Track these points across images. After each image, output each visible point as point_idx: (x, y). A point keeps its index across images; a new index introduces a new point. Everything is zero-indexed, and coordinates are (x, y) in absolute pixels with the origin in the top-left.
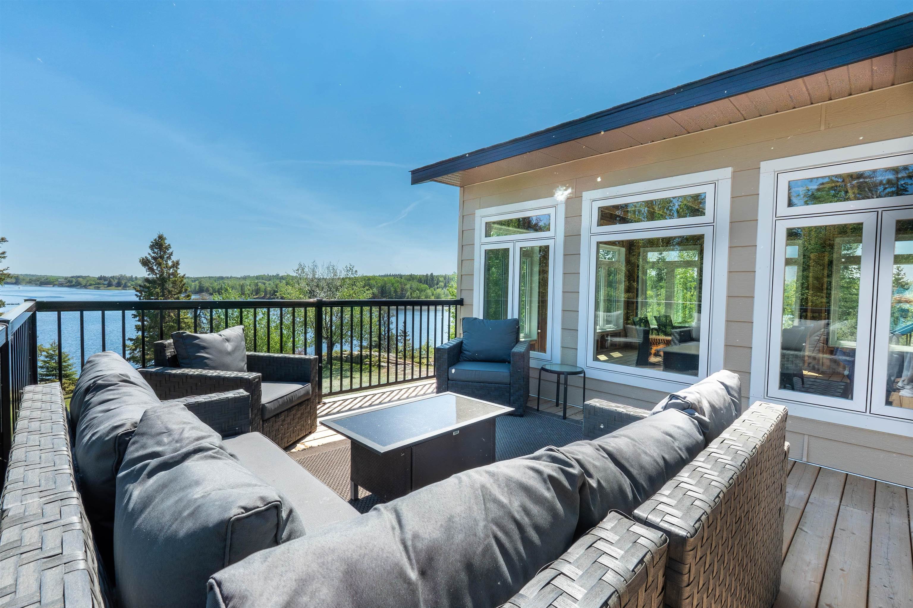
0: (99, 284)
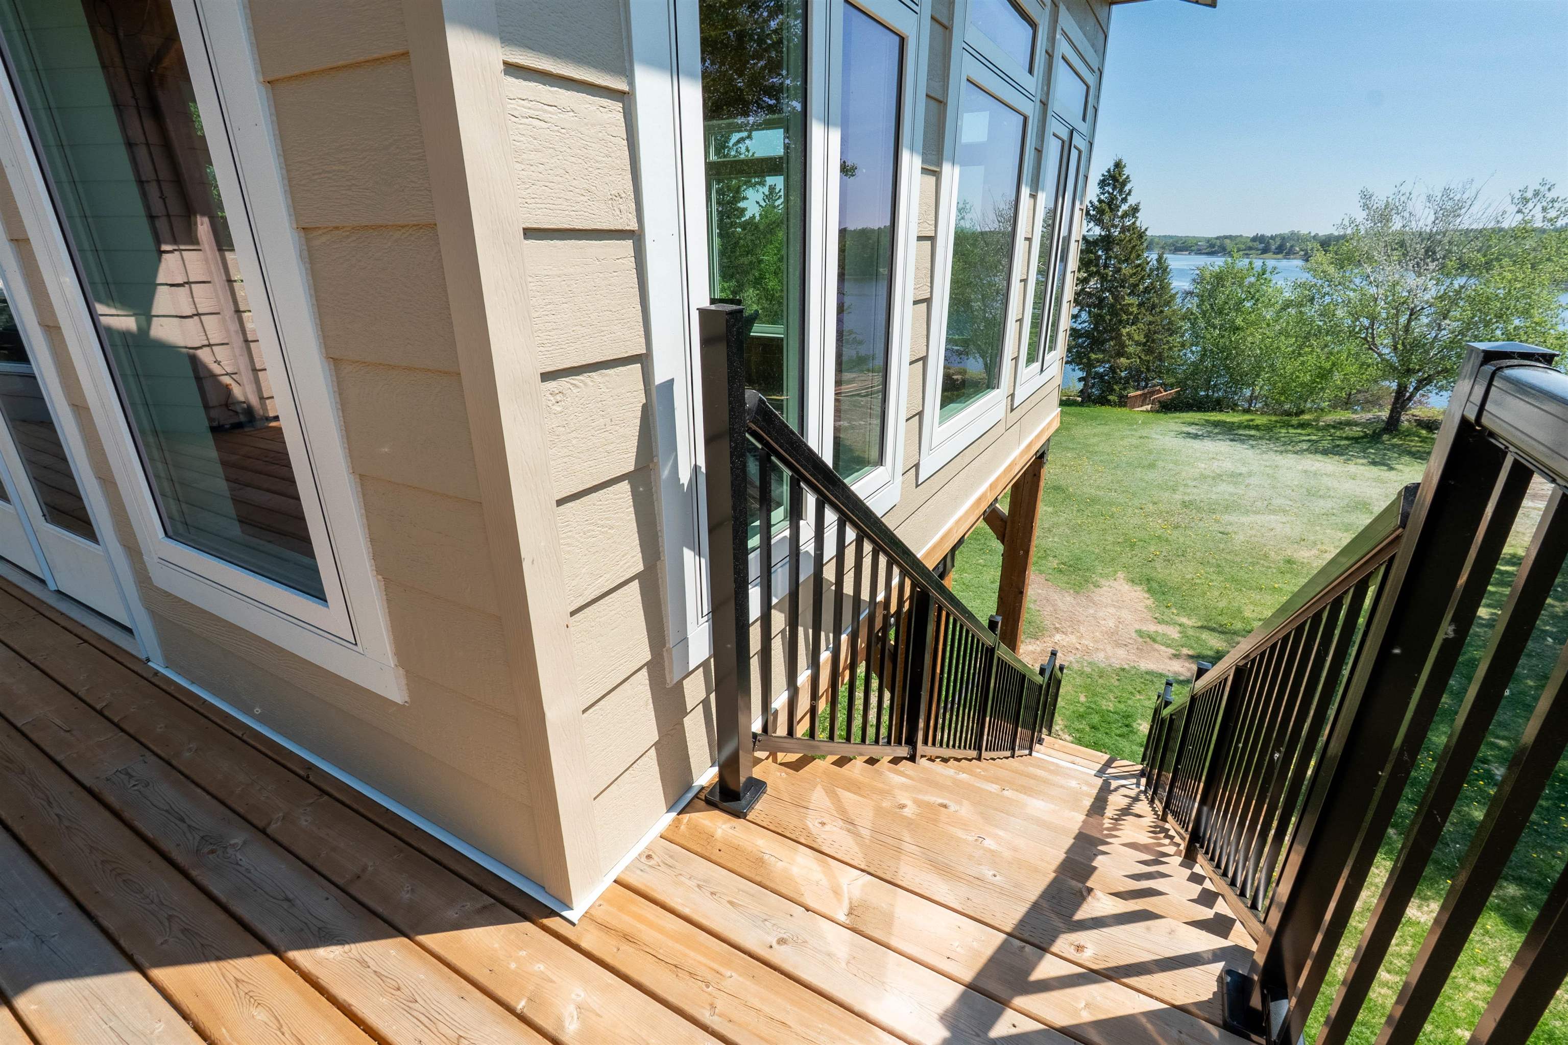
0: (1250, 248)
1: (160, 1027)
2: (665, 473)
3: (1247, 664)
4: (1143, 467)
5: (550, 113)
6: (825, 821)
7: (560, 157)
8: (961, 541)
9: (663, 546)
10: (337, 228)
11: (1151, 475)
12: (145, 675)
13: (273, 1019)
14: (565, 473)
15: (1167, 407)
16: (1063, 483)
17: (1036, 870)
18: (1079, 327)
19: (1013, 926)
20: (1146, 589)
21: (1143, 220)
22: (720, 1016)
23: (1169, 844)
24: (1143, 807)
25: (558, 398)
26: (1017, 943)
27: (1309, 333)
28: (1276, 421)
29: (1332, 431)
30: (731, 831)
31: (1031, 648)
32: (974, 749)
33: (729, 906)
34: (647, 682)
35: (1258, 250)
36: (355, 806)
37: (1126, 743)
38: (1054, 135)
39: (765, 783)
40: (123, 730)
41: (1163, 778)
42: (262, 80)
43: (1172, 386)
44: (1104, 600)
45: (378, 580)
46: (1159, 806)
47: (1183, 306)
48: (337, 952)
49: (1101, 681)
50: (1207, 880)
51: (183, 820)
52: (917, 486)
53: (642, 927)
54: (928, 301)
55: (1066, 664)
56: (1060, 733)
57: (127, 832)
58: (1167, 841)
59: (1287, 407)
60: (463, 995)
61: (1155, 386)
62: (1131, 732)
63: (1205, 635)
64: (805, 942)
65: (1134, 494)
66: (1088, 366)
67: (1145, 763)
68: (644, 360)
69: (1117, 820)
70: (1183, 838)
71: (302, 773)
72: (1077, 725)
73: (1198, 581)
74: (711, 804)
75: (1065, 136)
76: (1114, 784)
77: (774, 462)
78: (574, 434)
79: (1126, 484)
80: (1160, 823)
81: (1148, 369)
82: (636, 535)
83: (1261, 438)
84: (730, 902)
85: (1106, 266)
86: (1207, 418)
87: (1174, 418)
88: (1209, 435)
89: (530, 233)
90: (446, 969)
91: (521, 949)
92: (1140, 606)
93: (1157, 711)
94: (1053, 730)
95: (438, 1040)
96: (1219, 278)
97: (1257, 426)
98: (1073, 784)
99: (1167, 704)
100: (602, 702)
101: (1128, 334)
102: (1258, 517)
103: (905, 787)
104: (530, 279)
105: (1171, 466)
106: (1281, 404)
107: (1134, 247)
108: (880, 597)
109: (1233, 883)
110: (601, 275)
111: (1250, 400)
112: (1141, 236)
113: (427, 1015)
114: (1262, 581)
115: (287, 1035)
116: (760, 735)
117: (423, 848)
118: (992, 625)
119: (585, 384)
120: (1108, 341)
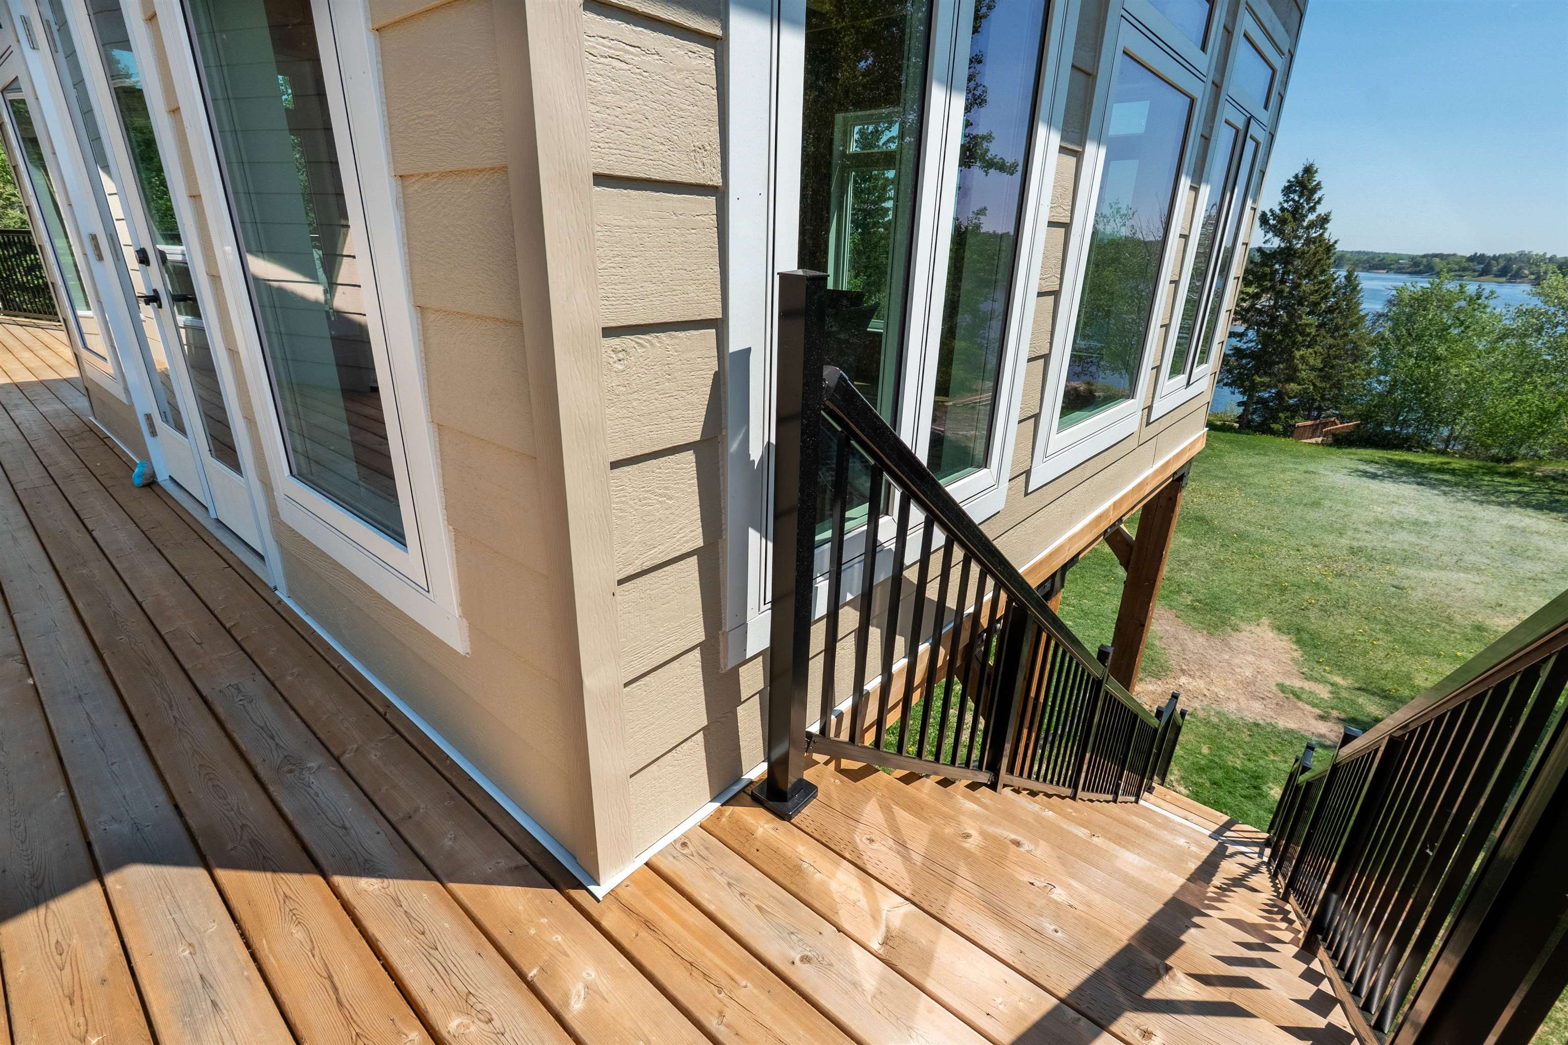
1: (213, 927)
2: (734, 447)
3: (1404, 735)
4: (1305, 505)
5: (632, 54)
6: (873, 838)
7: (640, 102)
8: (1074, 560)
9: (726, 524)
10: (427, 175)
11: (1312, 515)
12: (271, 602)
13: (308, 940)
14: (623, 435)
15: (1341, 441)
16: (1208, 514)
17: (1107, 934)
18: (1245, 346)
19: (1068, 992)
20: (1294, 639)
21: (1332, 232)
22: (728, 1026)
23: (1286, 929)
24: (1262, 880)
25: (621, 356)
26: (1072, 1013)
27: (1532, 367)
28: (1478, 467)
29: (1552, 483)
30: (773, 832)
31: (1151, 687)
32: (1069, 786)
33: (756, 910)
34: (700, 664)
35: (1474, 271)
36: (420, 748)
37: (1252, 806)
38: (1227, 122)
39: (816, 787)
40: (243, 649)
41: (1290, 850)
42: (371, 27)
43: (1350, 418)
44: (1243, 646)
45: (449, 531)
46: (1282, 882)
47: (1373, 330)
48: (376, 886)
49: (1228, 734)
50: (1326, 980)
51: (272, 738)
52: (1026, 494)
53: (664, 916)
54: (1056, 294)
55: (1190, 710)
56: (1175, 784)
57: (226, 742)
58: (1284, 925)
59: (1494, 451)
60: (480, 951)
61: (1330, 416)
62: (1260, 795)
63: (1362, 700)
64: (831, 965)
65: (1291, 534)
66: (1249, 390)
67: (1273, 831)
68: (719, 325)
69: (1224, 890)
70: (1304, 924)
71: (381, 710)
72: (1195, 778)
73: (1360, 638)
74: (756, 801)
75: (1240, 123)
76: (1231, 849)
77: (854, 448)
78: (635, 396)
79: (1283, 522)
80: (1280, 903)
81: (1323, 398)
82: (698, 509)
83: (1456, 484)
84: (759, 908)
85: (1283, 282)
86: (1390, 457)
87: (1350, 454)
88: (1391, 476)
89: (601, 179)
90: (470, 922)
91: (544, 916)
92: (1285, 658)
93: (1292, 776)
94: (1167, 780)
95: (449, 992)
96: (1421, 301)
97: (1454, 470)
98: (1181, 842)
99: (1305, 769)
100: (647, 678)
101: (1302, 357)
102: (1443, 573)
103: (974, 815)
104: (599, 228)
105: (1340, 506)
106: (1487, 447)
107: (1320, 260)
108: (970, 610)
109: (1356, 992)
110: (677, 231)
111: (1447, 441)
112: (1329, 248)
113: (444, 964)
114: (1442, 646)
115: (316, 958)
116: (817, 735)
117: (472, 798)
118: (1102, 655)
119: (652, 345)
120: (1279, 363)
